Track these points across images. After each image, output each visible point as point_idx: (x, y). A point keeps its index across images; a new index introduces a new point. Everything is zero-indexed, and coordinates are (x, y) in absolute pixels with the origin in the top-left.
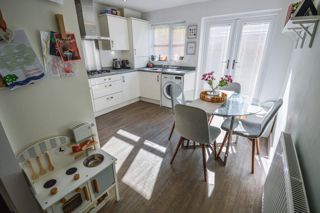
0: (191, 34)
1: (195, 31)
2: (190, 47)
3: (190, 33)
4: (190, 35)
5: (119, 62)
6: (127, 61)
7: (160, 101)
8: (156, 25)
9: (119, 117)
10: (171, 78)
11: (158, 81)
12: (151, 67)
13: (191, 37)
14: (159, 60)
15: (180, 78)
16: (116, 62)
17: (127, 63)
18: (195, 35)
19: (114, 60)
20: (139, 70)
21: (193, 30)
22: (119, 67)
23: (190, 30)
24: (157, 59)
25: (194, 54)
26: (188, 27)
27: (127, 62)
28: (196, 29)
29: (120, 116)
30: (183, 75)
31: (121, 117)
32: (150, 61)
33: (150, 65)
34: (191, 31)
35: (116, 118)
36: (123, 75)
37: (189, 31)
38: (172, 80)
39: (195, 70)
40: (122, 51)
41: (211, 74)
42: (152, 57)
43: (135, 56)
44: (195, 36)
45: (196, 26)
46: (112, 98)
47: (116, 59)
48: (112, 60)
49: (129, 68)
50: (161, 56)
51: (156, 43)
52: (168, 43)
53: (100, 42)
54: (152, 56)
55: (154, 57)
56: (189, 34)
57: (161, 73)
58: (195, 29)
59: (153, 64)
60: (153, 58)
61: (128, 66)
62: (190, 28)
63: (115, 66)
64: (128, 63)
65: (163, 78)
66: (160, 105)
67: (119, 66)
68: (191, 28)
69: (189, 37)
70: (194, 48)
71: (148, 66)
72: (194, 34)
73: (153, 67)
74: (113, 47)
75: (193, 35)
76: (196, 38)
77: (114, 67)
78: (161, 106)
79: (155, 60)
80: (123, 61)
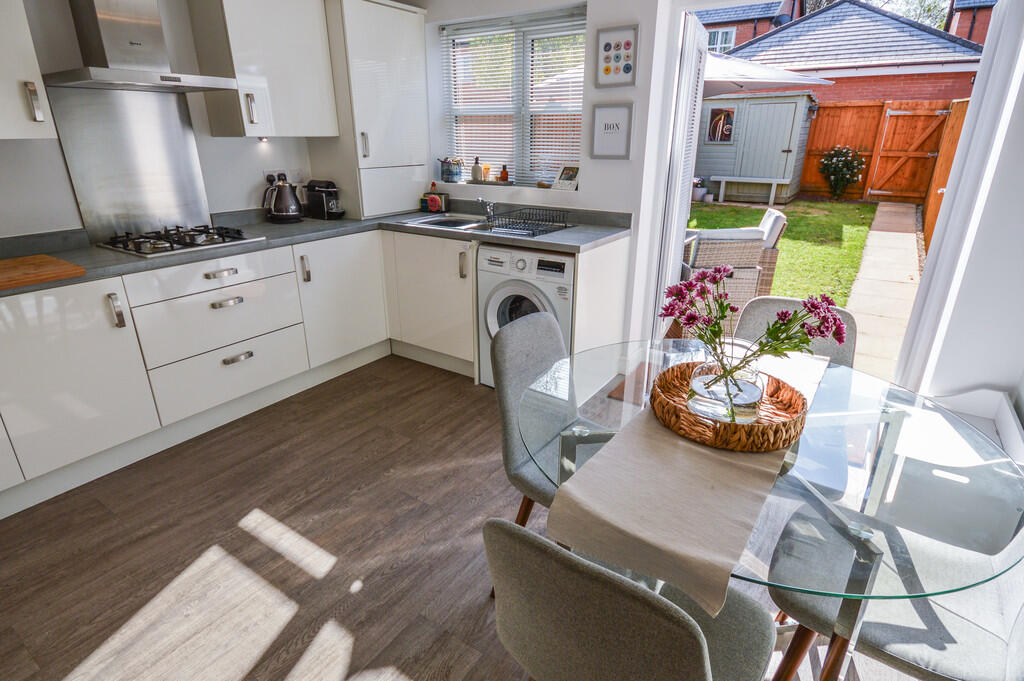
0: (612, 64)
1: (631, 51)
2: (607, 127)
3: (607, 59)
4: (607, 70)
5: (293, 189)
6: (331, 184)
7: (472, 364)
8: (459, 28)
9: (273, 451)
10: (520, 265)
11: (463, 276)
12: (439, 212)
13: (612, 78)
14: (475, 181)
15: (560, 268)
16: (280, 189)
17: (329, 194)
18: (627, 69)
19: (270, 179)
20: (381, 227)
21: (618, 46)
22: (292, 209)
23: (608, 47)
24: (464, 177)
25: (626, 157)
26: (599, 31)
27: (330, 189)
28: (632, 41)
29: (280, 442)
30: (573, 255)
31: (283, 447)
32: (434, 184)
33: (433, 200)
34: (612, 53)
35: (263, 456)
36: (301, 249)
37: (603, 54)
38: (526, 276)
39: (629, 227)
40: (310, 140)
41: (714, 281)
42: (446, 168)
43: (362, 163)
44: (628, 77)
45: (635, 28)
46: (251, 354)
47: (282, 177)
48: (261, 178)
49: (340, 216)
50: (482, 165)
51: (461, 107)
52: (508, 107)
53: (195, 101)
54: (445, 162)
55: (454, 169)
56: (602, 65)
57: (474, 242)
58: (628, 44)
59: (447, 195)
60: (447, 171)
61: (334, 206)
62: (604, 39)
63: (272, 207)
64: (334, 195)
65: (484, 264)
66: (472, 380)
67: (293, 207)
68: (613, 38)
69: (603, 79)
70: (623, 127)
71: (426, 207)
72: (622, 64)
73: (448, 210)
74: (252, 122)
75: (622, 72)
76: (633, 83)
77: (270, 209)
78: (477, 383)
79: (455, 178)
80: (311, 187)
